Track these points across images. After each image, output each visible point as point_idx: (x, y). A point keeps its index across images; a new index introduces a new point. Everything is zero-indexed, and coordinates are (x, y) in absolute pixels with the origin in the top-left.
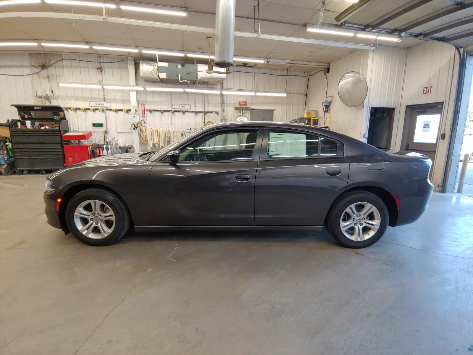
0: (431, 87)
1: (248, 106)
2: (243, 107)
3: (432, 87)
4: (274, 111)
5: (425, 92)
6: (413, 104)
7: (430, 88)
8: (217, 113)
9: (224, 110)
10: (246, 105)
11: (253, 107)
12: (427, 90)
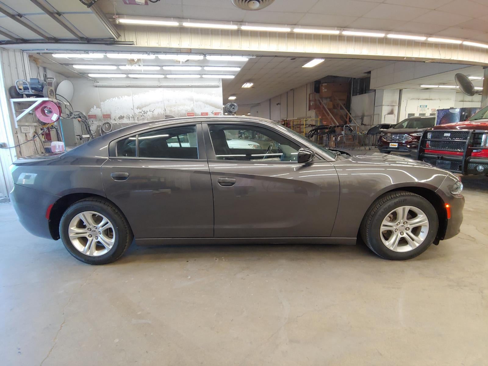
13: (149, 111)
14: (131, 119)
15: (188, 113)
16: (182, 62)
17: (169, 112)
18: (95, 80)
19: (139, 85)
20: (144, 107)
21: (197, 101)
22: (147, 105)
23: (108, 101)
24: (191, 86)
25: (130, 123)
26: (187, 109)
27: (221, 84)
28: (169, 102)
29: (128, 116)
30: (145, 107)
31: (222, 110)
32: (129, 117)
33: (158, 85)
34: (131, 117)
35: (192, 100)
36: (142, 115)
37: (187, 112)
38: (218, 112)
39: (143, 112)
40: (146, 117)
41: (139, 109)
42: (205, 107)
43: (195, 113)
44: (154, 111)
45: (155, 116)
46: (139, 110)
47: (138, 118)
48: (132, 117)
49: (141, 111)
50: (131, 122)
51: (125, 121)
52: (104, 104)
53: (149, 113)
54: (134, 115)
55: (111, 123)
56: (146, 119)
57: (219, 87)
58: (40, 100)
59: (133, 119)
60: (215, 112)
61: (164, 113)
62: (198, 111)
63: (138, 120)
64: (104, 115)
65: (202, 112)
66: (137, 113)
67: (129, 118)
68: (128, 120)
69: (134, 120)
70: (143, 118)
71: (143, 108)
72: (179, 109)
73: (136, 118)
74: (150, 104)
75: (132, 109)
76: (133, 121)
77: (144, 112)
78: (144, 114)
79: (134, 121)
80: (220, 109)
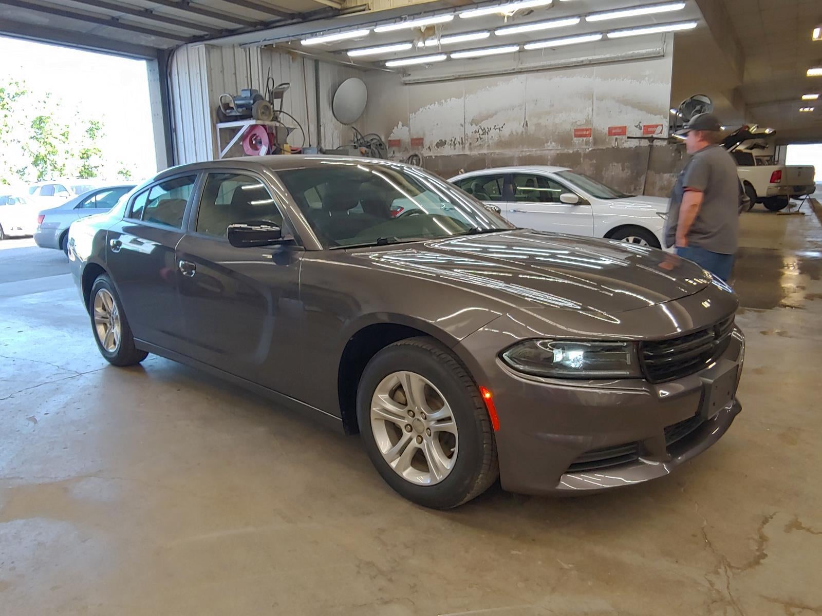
13: (492, 127)
14: (457, 145)
15: (576, 130)
16: (508, 17)
17: (533, 128)
18: (404, 71)
19: (478, 72)
20: (484, 120)
21: (601, 99)
22: (491, 116)
23: (422, 112)
24: (588, 63)
25: (454, 155)
26: (574, 121)
27: (670, 48)
28: (536, 104)
29: (453, 140)
30: (486, 121)
31: (665, 118)
32: (454, 142)
33: (514, 69)
34: (459, 142)
35: (589, 96)
36: (478, 137)
37: (575, 128)
38: (654, 123)
39: (481, 132)
40: (486, 140)
41: (474, 125)
42: (621, 112)
43: (594, 129)
44: (502, 127)
45: (503, 139)
46: (475, 128)
47: (470, 144)
48: (461, 142)
49: (477, 128)
50: (457, 152)
51: (447, 151)
52: (415, 117)
53: (493, 133)
54: (465, 138)
55: (420, 157)
56: (486, 145)
57: (663, 56)
58: (246, 124)
59: (461, 146)
60: (646, 124)
61: (523, 132)
62: (602, 125)
63: (470, 149)
64: (412, 140)
65: (609, 126)
66: (470, 134)
67: (455, 145)
68: (451, 149)
69: (464, 148)
70: (480, 145)
71: (482, 121)
72: (557, 121)
73: (467, 145)
74: (496, 113)
75: (462, 125)
76: (461, 151)
77: (482, 130)
78: (482, 135)
79: (463, 150)
80: (660, 114)
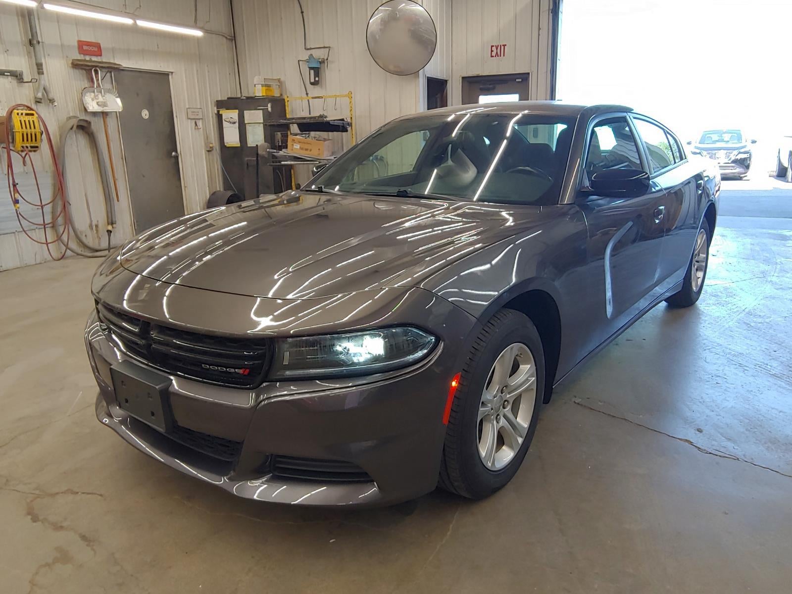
0: (504, 46)
1: (104, 59)
2: (91, 61)
3: (506, 45)
4: (170, 77)
5: (494, 54)
6: (476, 75)
7: (502, 47)
8: (18, 76)
9: (39, 66)
10: (101, 55)
11: (125, 64)
12: (498, 51)
